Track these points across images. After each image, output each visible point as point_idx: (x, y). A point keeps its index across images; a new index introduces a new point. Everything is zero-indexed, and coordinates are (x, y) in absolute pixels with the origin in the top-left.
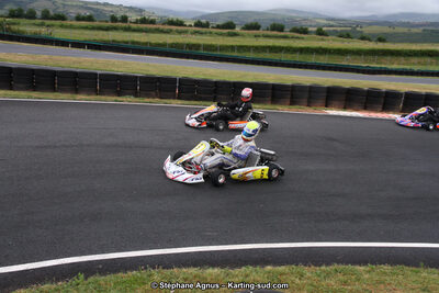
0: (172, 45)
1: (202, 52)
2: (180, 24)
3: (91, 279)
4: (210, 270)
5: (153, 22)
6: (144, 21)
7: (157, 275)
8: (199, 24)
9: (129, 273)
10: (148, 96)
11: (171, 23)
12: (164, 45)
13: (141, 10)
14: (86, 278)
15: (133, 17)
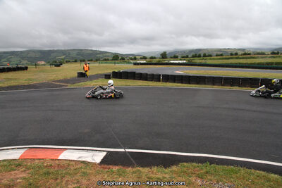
0: (258, 64)
1: (274, 66)
2: (264, 54)
3: (212, 165)
4: (273, 175)
5: (249, 54)
6: (245, 54)
7: (243, 171)
8: (273, 53)
9: (230, 167)
10: (245, 87)
11: (259, 54)
12: (254, 64)
13: (244, 50)
14: (210, 164)
15: (240, 53)
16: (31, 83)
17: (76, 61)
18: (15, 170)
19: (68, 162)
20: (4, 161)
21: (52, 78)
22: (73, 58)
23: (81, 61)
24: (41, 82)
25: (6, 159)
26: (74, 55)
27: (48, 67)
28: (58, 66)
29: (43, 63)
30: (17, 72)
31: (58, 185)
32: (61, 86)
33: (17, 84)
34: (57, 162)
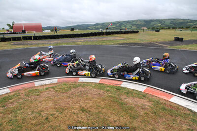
16: (142, 42)
17: (169, 28)
18: (143, 99)
19: (178, 106)
20: (135, 90)
21: (155, 40)
22: (166, 25)
23: (173, 28)
24: (148, 42)
25: (136, 89)
26: (168, 23)
27: (151, 32)
28: (158, 31)
29: (145, 28)
30: (133, 34)
31: (174, 120)
32: (162, 47)
33: (134, 42)
34: (169, 103)
